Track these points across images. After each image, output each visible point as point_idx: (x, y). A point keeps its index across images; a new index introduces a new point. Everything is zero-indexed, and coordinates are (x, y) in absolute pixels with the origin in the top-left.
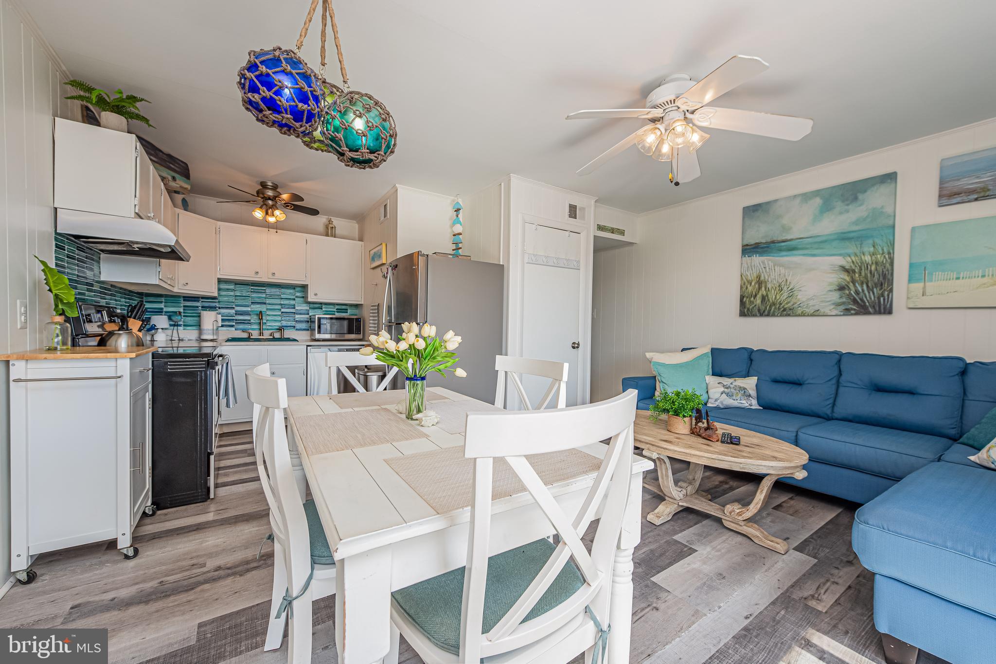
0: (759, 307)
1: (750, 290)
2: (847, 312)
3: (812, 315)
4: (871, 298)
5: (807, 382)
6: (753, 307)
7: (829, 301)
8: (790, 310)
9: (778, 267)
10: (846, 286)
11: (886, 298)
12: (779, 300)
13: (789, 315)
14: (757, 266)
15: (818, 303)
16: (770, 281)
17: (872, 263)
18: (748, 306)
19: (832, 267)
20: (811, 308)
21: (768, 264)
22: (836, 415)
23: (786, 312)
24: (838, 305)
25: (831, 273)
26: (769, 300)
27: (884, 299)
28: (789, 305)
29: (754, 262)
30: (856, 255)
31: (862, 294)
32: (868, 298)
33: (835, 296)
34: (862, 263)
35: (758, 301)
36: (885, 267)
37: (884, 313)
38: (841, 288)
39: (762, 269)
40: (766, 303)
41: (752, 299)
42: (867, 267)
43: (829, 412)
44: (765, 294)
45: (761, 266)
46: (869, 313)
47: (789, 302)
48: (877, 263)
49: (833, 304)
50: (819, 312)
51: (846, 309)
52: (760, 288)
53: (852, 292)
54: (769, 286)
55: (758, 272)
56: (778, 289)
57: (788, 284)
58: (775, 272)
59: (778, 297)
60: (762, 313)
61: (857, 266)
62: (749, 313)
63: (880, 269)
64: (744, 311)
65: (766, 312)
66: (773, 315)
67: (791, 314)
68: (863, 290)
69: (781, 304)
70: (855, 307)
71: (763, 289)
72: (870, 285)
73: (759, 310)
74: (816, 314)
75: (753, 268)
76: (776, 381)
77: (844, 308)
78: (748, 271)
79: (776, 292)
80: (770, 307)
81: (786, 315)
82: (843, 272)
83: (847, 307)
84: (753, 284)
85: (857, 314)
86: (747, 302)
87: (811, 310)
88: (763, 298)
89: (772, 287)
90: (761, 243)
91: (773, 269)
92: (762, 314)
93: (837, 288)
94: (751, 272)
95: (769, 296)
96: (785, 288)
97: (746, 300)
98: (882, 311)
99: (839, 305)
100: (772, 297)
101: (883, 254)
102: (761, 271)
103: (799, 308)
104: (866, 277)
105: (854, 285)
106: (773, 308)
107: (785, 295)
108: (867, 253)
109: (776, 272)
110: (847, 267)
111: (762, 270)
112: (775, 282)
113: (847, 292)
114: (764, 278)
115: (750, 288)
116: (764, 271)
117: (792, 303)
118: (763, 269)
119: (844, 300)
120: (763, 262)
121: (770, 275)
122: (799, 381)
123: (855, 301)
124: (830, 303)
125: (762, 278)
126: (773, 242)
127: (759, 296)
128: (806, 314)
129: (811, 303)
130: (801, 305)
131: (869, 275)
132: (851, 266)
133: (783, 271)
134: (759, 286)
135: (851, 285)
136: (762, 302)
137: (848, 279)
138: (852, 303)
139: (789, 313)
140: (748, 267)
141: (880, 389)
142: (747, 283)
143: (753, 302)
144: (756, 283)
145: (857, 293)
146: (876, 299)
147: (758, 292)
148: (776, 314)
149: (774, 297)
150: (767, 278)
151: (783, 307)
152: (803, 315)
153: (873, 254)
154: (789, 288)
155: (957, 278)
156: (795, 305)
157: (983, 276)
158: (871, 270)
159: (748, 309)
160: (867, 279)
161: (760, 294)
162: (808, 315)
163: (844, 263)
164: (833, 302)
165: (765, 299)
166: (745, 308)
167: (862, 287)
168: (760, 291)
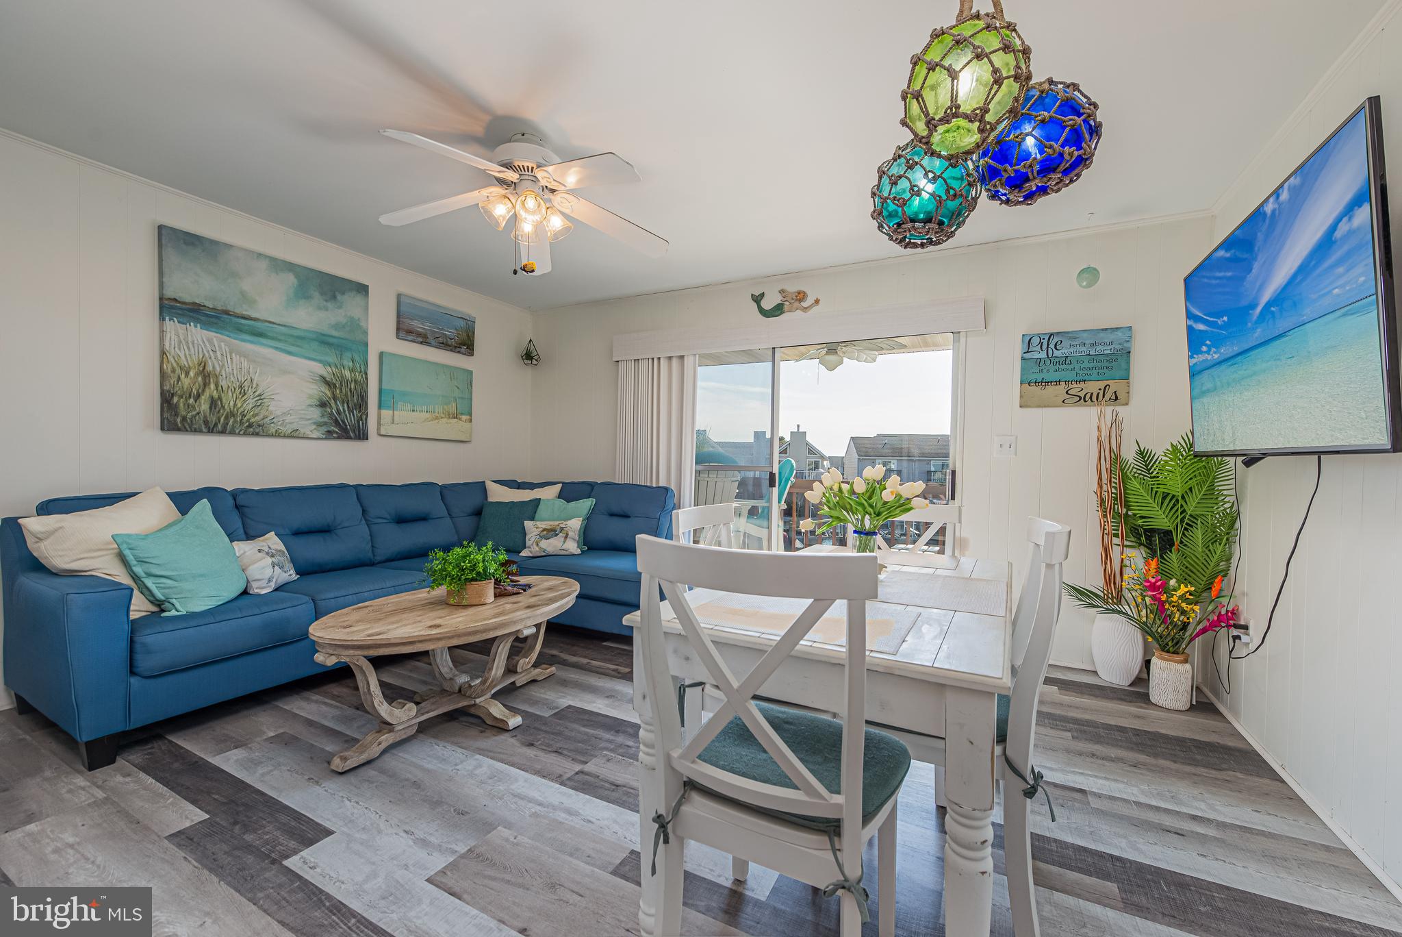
0: (205, 417)
1: (187, 384)
2: (329, 435)
3: (290, 436)
4: (351, 421)
6: (194, 416)
7: (309, 419)
8: (259, 426)
9: (238, 356)
10: (327, 403)
11: (364, 422)
12: (242, 409)
13: (257, 434)
14: (199, 345)
15: (297, 420)
16: (224, 376)
17: (352, 381)
18: (183, 413)
19: (311, 374)
20: (288, 427)
21: (220, 347)
22: (378, 558)
23: (254, 429)
24: (319, 425)
25: (310, 382)
26: (223, 407)
27: (363, 423)
28: (257, 418)
29: (192, 336)
30: (336, 366)
31: (343, 414)
32: (349, 421)
33: (316, 414)
34: (342, 377)
35: (204, 406)
36: (361, 387)
37: (363, 439)
38: (323, 404)
39: (208, 352)
40: (219, 411)
41: (191, 401)
42: (347, 383)
44: (217, 397)
45: (205, 346)
46: (349, 438)
47: (257, 415)
48: (355, 381)
49: (314, 423)
50: (297, 433)
51: (329, 432)
52: (206, 384)
53: (333, 411)
54: (223, 383)
55: (201, 357)
56: (238, 391)
57: (254, 386)
58: (232, 362)
59: (239, 405)
60: (211, 427)
61: (338, 380)
62: (186, 425)
63: (359, 388)
64: (175, 421)
65: (220, 427)
66: (232, 433)
67: (261, 433)
68: (344, 411)
69: (244, 416)
70: (336, 430)
71: (212, 386)
72: (350, 405)
73: (206, 423)
74: (294, 435)
75: (191, 346)
77: (326, 430)
78: (180, 349)
79: (235, 395)
80: (227, 418)
81: (253, 434)
82: (324, 385)
83: (330, 429)
84: (192, 374)
85: (339, 438)
86: (182, 405)
87: (288, 429)
88: (213, 403)
89: (229, 386)
90: (204, 306)
91: (229, 357)
92: (211, 429)
93: (318, 403)
94: (187, 353)
95: (224, 401)
96: (250, 392)
97: (178, 401)
98: (361, 436)
99: (321, 426)
100: (229, 401)
101: (360, 372)
102: (207, 355)
103: (272, 425)
104: (346, 395)
105: (336, 402)
106: (232, 420)
107: (251, 403)
108: (347, 368)
109: (234, 363)
110: (327, 379)
111: (209, 355)
112: (232, 379)
113: (329, 410)
114: (214, 367)
115: (186, 382)
116: (213, 357)
117: (261, 416)
118: (211, 353)
119: (326, 419)
120: (210, 341)
121: (223, 365)
122: (326, 526)
123: (336, 421)
124: (310, 422)
125: (209, 368)
126: (227, 313)
127: (204, 398)
128: (282, 434)
129: (288, 419)
130: (274, 420)
131: (349, 393)
132: (332, 379)
133: (245, 364)
134: (204, 380)
135: (332, 401)
136: (211, 408)
137: (329, 393)
138: (333, 424)
139: (257, 430)
140: (180, 342)
141: (402, 520)
142: (178, 371)
143: (194, 407)
144: (196, 375)
145: (338, 411)
146: (355, 422)
147: (203, 391)
148: (237, 431)
149: (232, 403)
150: (218, 369)
151: (248, 420)
152: (277, 435)
153: (352, 370)
154: (257, 394)
155: (413, 411)
156: (266, 420)
157: (427, 412)
158: (351, 389)
159: (184, 419)
160: (347, 398)
161: (207, 393)
162: (285, 436)
163: (324, 373)
164: (315, 421)
165: (216, 405)
166: (176, 415)
167: (343, 406)
168: (207, 390)
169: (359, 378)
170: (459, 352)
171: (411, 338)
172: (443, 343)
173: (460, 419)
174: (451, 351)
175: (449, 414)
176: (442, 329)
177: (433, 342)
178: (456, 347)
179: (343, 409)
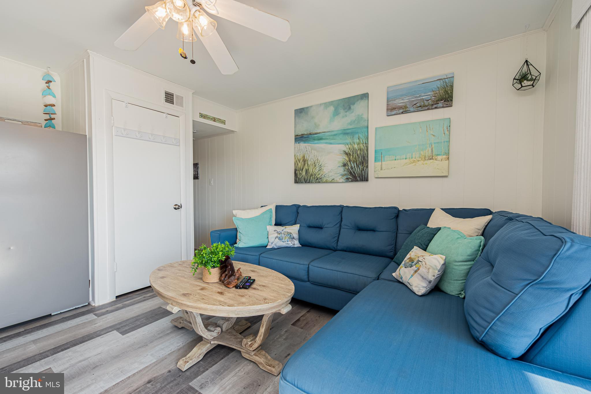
0: (304, 177)
3: (331, 182)
4: (358, 171)
5: (324, 227)
6: (301, 177)
7: (339, 173)
8: (320, 179)
9: (314, 151)
10: (346, 164)
11: (365, 171)
12: (315, 173)
13: (319, 182)
15: (334, 174)
16: (310, 160)
17: (358, 149)
18: (299, 176)
19: (339, 151)
21: (308, 149)
22: (339, 248)
23: (318, 180)
24: (343, 175)
25: (339, 155)
26: (309, 172)
27: (364, 172)
29: (301, 147)
30: (351, 144)
31: (354, 169)
33: (341, 170)
34: (354, 149)
35: (304, 173)
36: (364, 152)
37: (364, 181)
38: (345, 165)
40: (308, 174)
41: (301, 172)
42: (356, 151)
43: (335, 246)
44: (307, 169)
45: (304, 149)
46: (356, 181)
47: (319, 174)
48: (360, 150)
50: (334, 180)
51: (347, 179)
52: (304, 164)
53: (349, 167)
54: (309, 163)
55: (303, 154)
56: (313, 165)
57: (319, 162)
59: (314, 171)
60: (306, 181)
61: (351, 151)
62: (299, 181)
63: (362, 153)
64: (297, 179)
65: (308, 181)
66: (312, 183)
67: (321, 182)
68: (355, 167)
69: (315, 175)
70: (351, 177)
72: (357, 163)
73: (304, 179)
74: (332, 182)
75: (301, 151)
76: (310, 227)
77: (346, 178)
78: (298, 153)
79: (312, 167)
80: (310, 177)
81: (318, 183)
82: (345, 155)
83: (348, 177)
84: (301, 161)
85: (352, 181)
86: (298, 174)
87: (330, 179)
88: (307, 171)
89: (311, 164)
90: (304, 134)
91: (311, 152)
93: (343, 165)
94: (300, 154)
95: (309, 170)
96: (317, 165)
97: (297, 172)
98: (363, 179)
99: (344, 176)
101: (363, 144)
103: (325, 178)
104: (356, 158)
105: (350, 163)
106: (312, 178)
107: (317, 169)
108: (356, 144)
109: (313, 154)
110: (347, 152)
111: (305, 153)
112: (312, 161)
113: (347, 167)
114: (307, 157)
115: (299, 164)
116: (306, 153)
117: (321, 175)
118: (306, 151)
119: (346, 172)
120: (306, 147)
121: (309, 155)
122: (321, 226)
123: (351, 173)
124: (339, 174)
125: (305, 158)
126: (310, 134)
127: (304, 170)
128: (328, 182)
129: (330, 174)
130: (325, 176)
131: (357, 157)
132: (349, 151)
133: (316, 153)
134: (304, 163)
135: (349, 163)
136: (306, 174)
137: (347, 159)
138: (349, 174)
139: (319, 181)
140: (298, 150)
141: (360, 229)
142: (298, 161)
143: (301, 174)
144: (302, 161)
145: (351, 167)
146: (360, 172)
147: (304, 167)
149: (312, 170)
151: (316, 177)
152: (326, 182)
153: (358, 144)
154: (319, 165)
155: (396, 160)
156: (322, 176)
157: (406, 159)
158: (358, 154)
159: (299, 178)
160: (356, 159)
161: (305, 168)
162: (329, 182)
163: (345, 149)
164: (341, 174)
165: (307, 172)
166: (297, 177)
167: (354, 164)
168: (305, 166)
169: (362, 147)
170: (436, 108)
171: (393, 113)
172: (420, 106)
173: (436, 160)
174: (428, 109)
175: (425, 157)
176: (420, 96)
177: (412, 109)
178: (432, 105)
179: (354, 166)
